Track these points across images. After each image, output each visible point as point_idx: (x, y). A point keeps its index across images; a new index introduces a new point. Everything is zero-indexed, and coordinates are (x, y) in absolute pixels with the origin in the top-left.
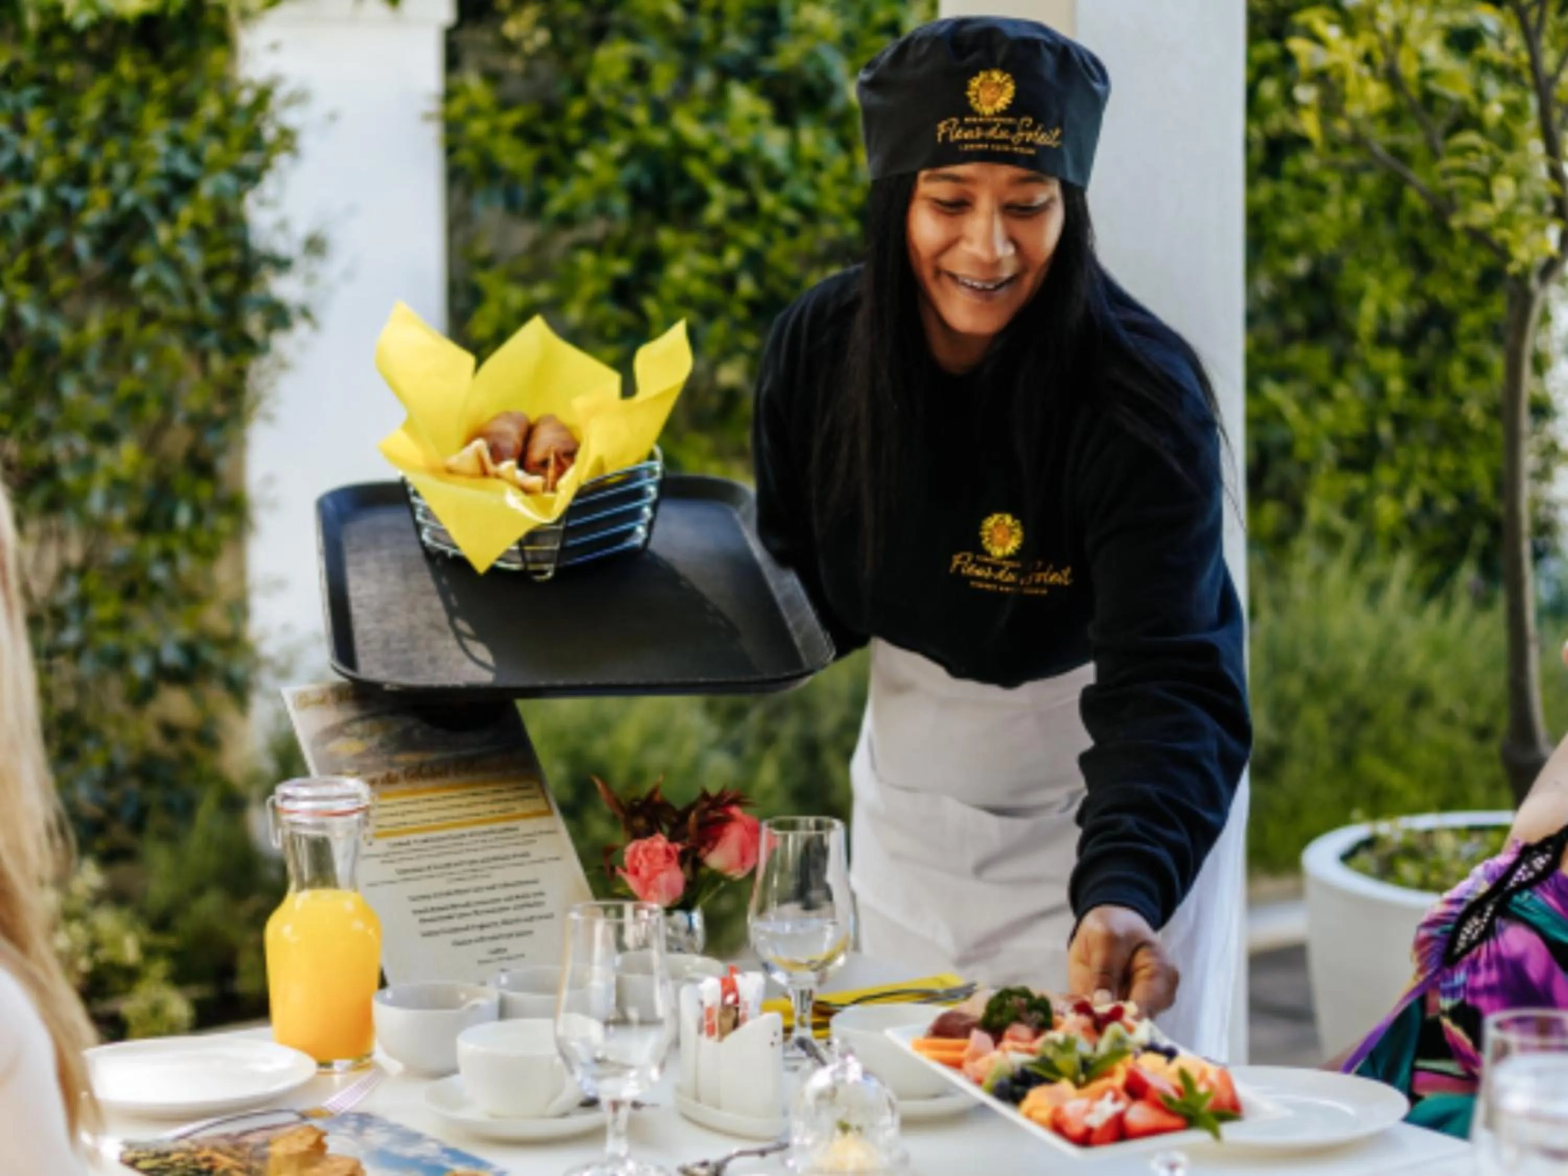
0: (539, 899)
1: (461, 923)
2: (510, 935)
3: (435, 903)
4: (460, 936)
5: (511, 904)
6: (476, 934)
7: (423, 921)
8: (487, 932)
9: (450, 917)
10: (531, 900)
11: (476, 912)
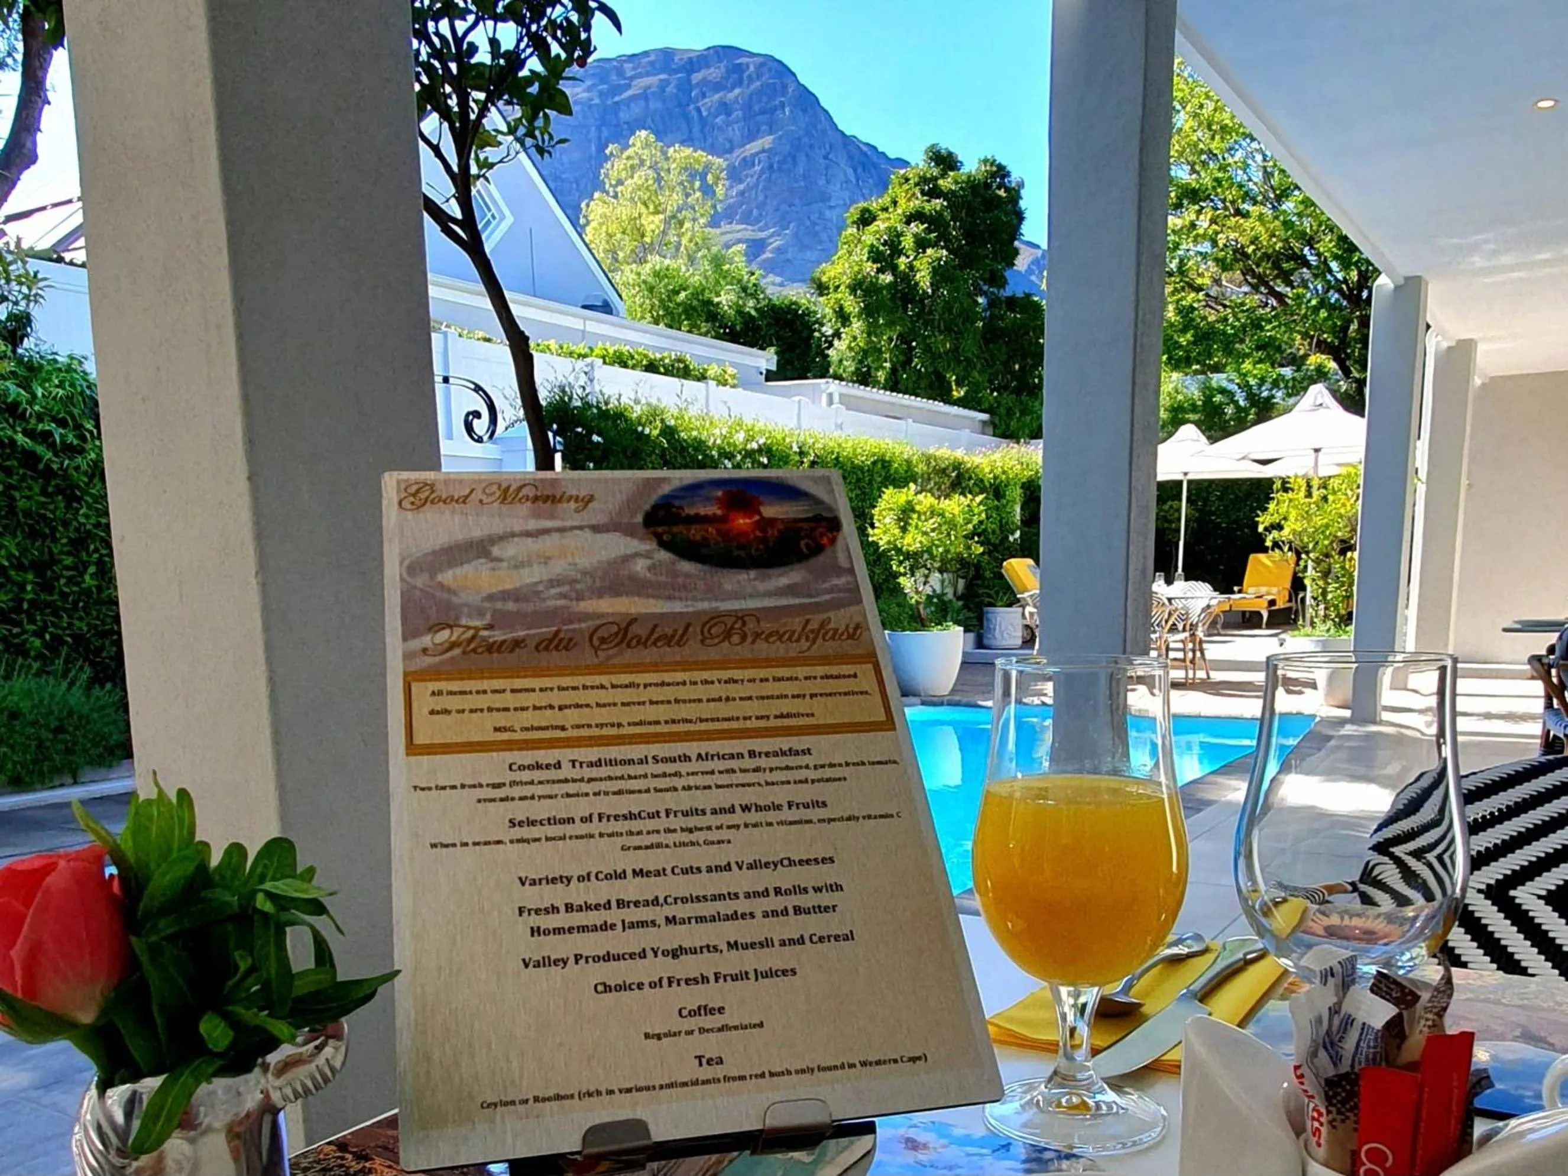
0: (825, 899)
1: (632, 941)
2: (741, 976)
3: (577, 893)
4: (613, 973)
5: (760, 905)
6: (662, 967)
7: (535, 931)
8: (687, 967)
9: (606, 927)
10: (806, 901)
11: (671, 920)
